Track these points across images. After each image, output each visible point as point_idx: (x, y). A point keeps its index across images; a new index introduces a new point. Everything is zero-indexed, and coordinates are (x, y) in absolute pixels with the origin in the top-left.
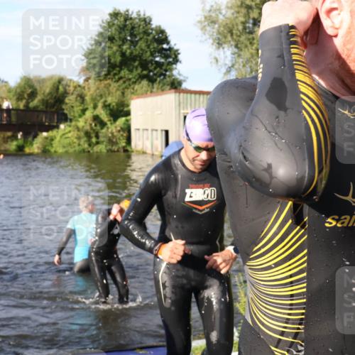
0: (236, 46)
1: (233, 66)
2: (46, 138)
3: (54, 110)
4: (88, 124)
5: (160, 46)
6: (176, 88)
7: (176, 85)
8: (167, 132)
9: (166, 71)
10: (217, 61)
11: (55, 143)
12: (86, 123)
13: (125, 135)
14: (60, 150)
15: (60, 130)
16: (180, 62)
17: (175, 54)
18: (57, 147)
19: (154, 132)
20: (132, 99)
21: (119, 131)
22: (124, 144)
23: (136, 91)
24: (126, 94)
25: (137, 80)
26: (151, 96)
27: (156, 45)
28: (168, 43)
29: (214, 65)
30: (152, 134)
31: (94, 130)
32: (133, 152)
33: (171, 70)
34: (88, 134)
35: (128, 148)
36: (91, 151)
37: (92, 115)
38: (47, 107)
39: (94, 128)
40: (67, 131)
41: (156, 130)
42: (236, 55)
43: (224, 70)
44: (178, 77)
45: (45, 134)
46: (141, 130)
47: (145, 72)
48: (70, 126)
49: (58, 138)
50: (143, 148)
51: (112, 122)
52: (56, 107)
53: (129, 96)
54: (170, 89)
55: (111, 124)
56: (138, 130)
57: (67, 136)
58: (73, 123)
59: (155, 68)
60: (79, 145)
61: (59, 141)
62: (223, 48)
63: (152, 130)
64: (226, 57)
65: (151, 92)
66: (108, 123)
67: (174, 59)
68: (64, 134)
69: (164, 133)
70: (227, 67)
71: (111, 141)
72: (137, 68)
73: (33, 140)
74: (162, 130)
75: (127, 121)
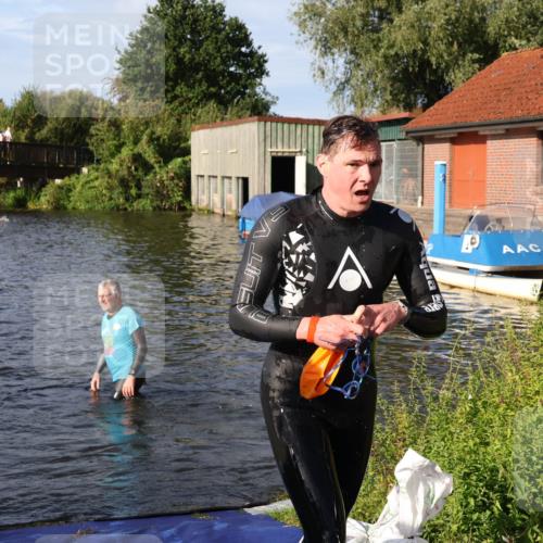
0: (353, 52)
1: (347, 81)
2: (60, 187)
3: (72, 144)
4: (124, 167)
5: (237, 50)
6: (259, 114)
7: (260, 110)
8: (245, 181)
9: (245, 87)
10: (323, 73)
11: (75, 195)
12: (121, 165)
13: (181, 184)
14: (82, 206)
15: (81, 176)
16: (267, 74)
17: (259, 62)
18: (78, 202)
19: (226, 181)
20: (193, 130)
21: (172, 179)
22: (180, 198)
23: (200, 117)
24: (183, 122)
25: (201, 100)
26: (221, 126)
27: (229, 47)
28: (249, 44)
29: (319, 80)
30: (223, 184)
31: (134, 176)
32: (193, 210)
33: (253, 86)
34: (124, 183)
35: (186, 205)
36: (130, 209)
37: (130, 152)
38: (61, 140)
39: (135, 173)
40: (92, 177)
41: (230, 178)
42: (352, 65)
43: (333, 87)
44: (263, 96)
45: (58, 181)
46: (206, 178)
47: (213, 89)
48: (97, 170)
49: (78, 188)
50: (208, 205)
51: (162, 164)
52: (75, 141)
53: (188, 125)
54: (250, 116)
55: (160, 167)
56: (202, 176)
57: (92, 184)
58: (102, 166)
59: (229, 83)
60: (111, 199)
61: (80, 193)
62: (333, 54)
63: (223, 178)
64: (337, 67)
65: (222, 120)
66: (156, 166)
67: (257, 69)
68: (87, 182)
69: (240, 181)
70: (338, 83)
71: (160, 194)
72: (200, 81)
73: (40, 190)
74: (238, 178)
75: (185, 162)
